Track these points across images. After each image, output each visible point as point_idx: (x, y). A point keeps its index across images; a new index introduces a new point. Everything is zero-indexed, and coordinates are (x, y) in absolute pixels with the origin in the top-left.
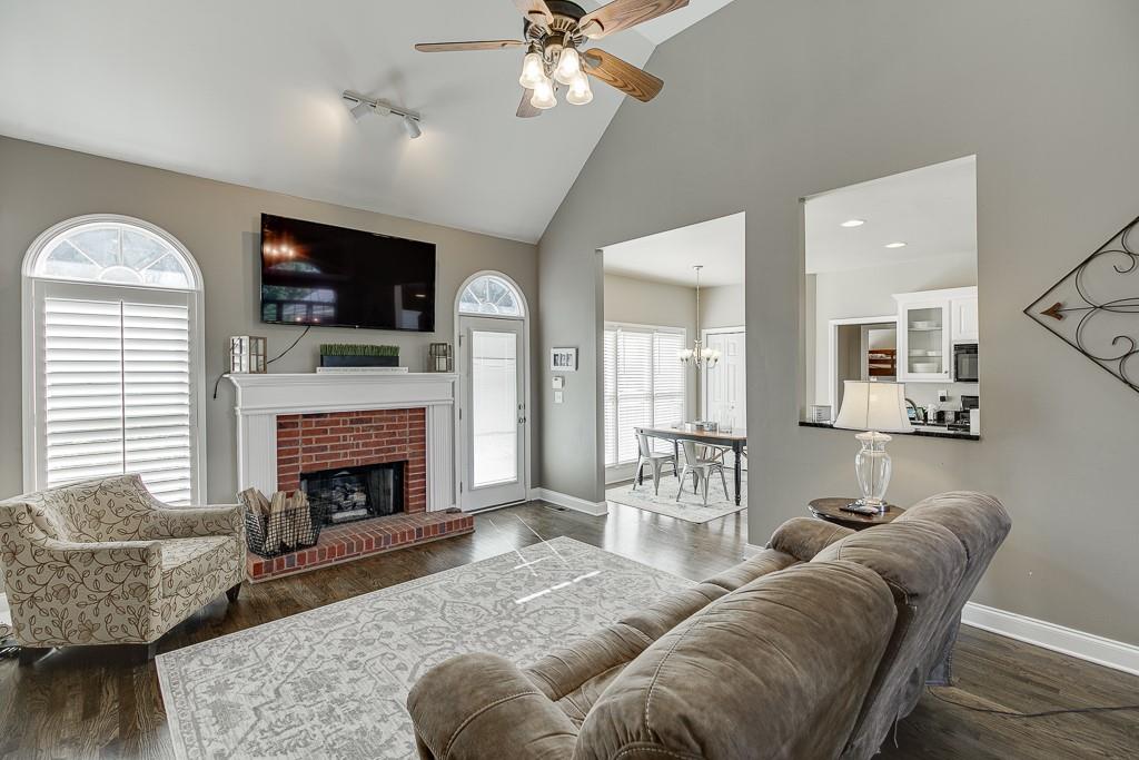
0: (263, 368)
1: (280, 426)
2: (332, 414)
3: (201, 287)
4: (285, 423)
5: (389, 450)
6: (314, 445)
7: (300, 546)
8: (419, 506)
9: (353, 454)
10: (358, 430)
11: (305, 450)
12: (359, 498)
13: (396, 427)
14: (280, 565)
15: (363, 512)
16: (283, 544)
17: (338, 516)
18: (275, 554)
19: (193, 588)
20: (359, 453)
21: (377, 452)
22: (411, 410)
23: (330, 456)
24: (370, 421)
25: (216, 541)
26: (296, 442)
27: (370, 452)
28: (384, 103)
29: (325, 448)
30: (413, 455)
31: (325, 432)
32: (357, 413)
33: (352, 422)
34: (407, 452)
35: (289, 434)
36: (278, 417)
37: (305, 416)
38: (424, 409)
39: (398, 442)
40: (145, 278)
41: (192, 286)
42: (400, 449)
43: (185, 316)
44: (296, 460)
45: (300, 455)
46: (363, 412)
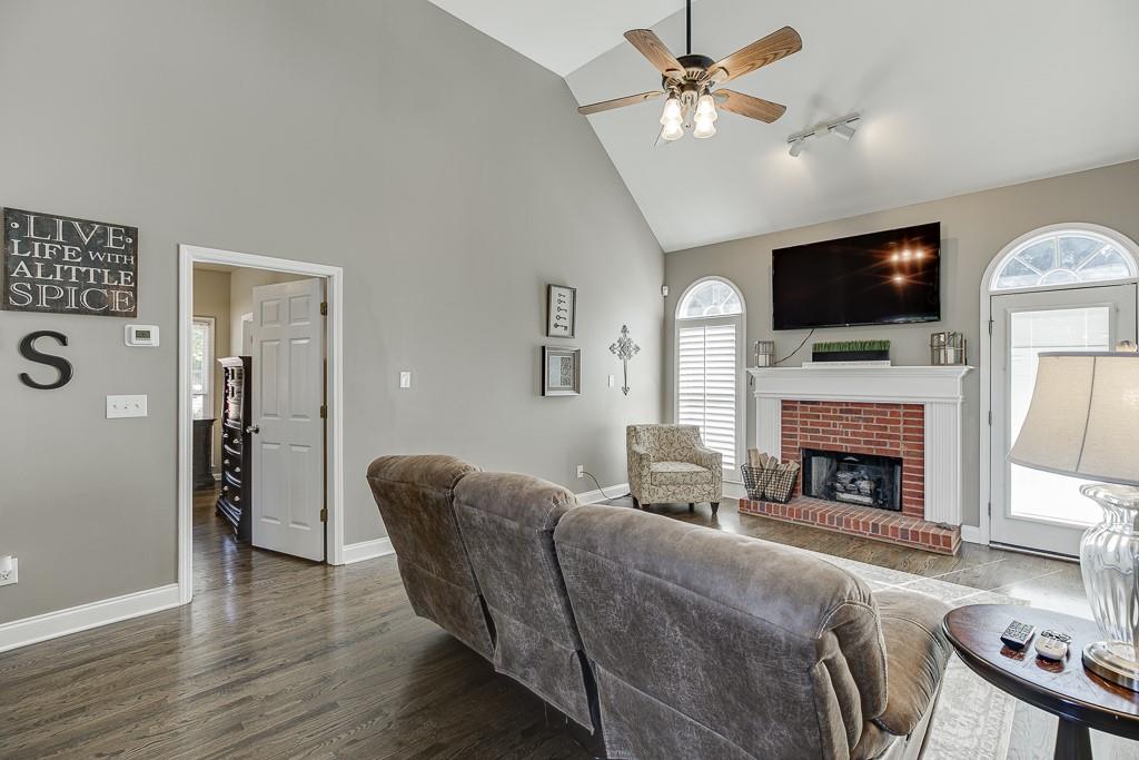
0: (773, 364)
1: (784, 408)
2: (824, 403)
3: (744, 311)
4: (788, 406)
5: (879, 444)
6: (809, 427)
7: (775, 500)
8: (916, 511)
9: (842, 440)
10: (847, 419)
11: (802, 430)
12: (865, 485)
13: (889, 422)
14: (755, 507)
15: (868, 500)
16: (763, 493)
17: (846, 496)
18: (756, 499)
20: (848, 441)
21: (866, 442)
22: (906, 406)
23: (822, 439)
24: (858, 412)
25: (698, 469)
26: (795, 423)
27: (859, 442)
29: (817, 431)
30: (908, 453)
31: (818, 417)
32: (847, 404)
33: (841, 411)
34: (902, 450)
35: (791, 415)
36: (783, 401)
37: (803, 402)
38: (923, 406)
39: (890, 437)
41: (740, 312)
42: (892, 444)
43: (733, 331)
44: (796, 436)
45: (798, 433)
46: (853, 404)
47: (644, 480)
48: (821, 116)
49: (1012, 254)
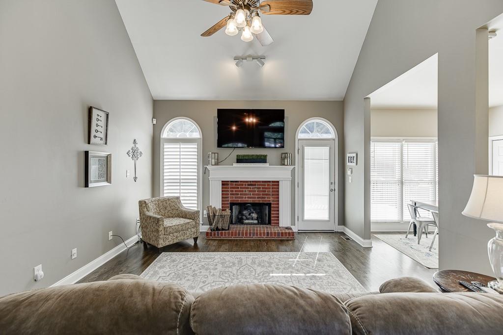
0: (217, 164)
1: (223, 185)
2: (241, 181)
3: (201, 137)
4: (224, 184)
5: (263, 198)
6: (234, 193)
7: (223, 229)
8: (276, 223)
9: (248, 198)
10: (250, 188)
11: (231, 194)
12: (255, 215)
13: (266, 188)
14: (215, 235)
15: (256, 222)
16: (217, 227)
17: (247, 221)
18: (214, 230)
19: (175, 234)
20: (251, 198)
21: (258, 198)
22: (273, 182)
23: (240, 198)
24: (255, 185)
25: (188, 221)
26: (228, 191)
27: (255, 198)
28: (249, 56)
29: (238, 194)
30: (273, 201)
31: (238, 188)
32: (250, 182)
33: (248, 185)
34: (271, 199)
35: (226, 188)
36: (222, 181)
37: (231, 182)
38: (278, 182)
39: (267, 195)
40: (188, 135)
41: (199, 137)
42: (268, 198)
43: (196, 147)
44: (228, 197)
45: (229, 196)
46: (253, 181)
47: (160, 233)
48: (250, 52)
49: (303, 126)
